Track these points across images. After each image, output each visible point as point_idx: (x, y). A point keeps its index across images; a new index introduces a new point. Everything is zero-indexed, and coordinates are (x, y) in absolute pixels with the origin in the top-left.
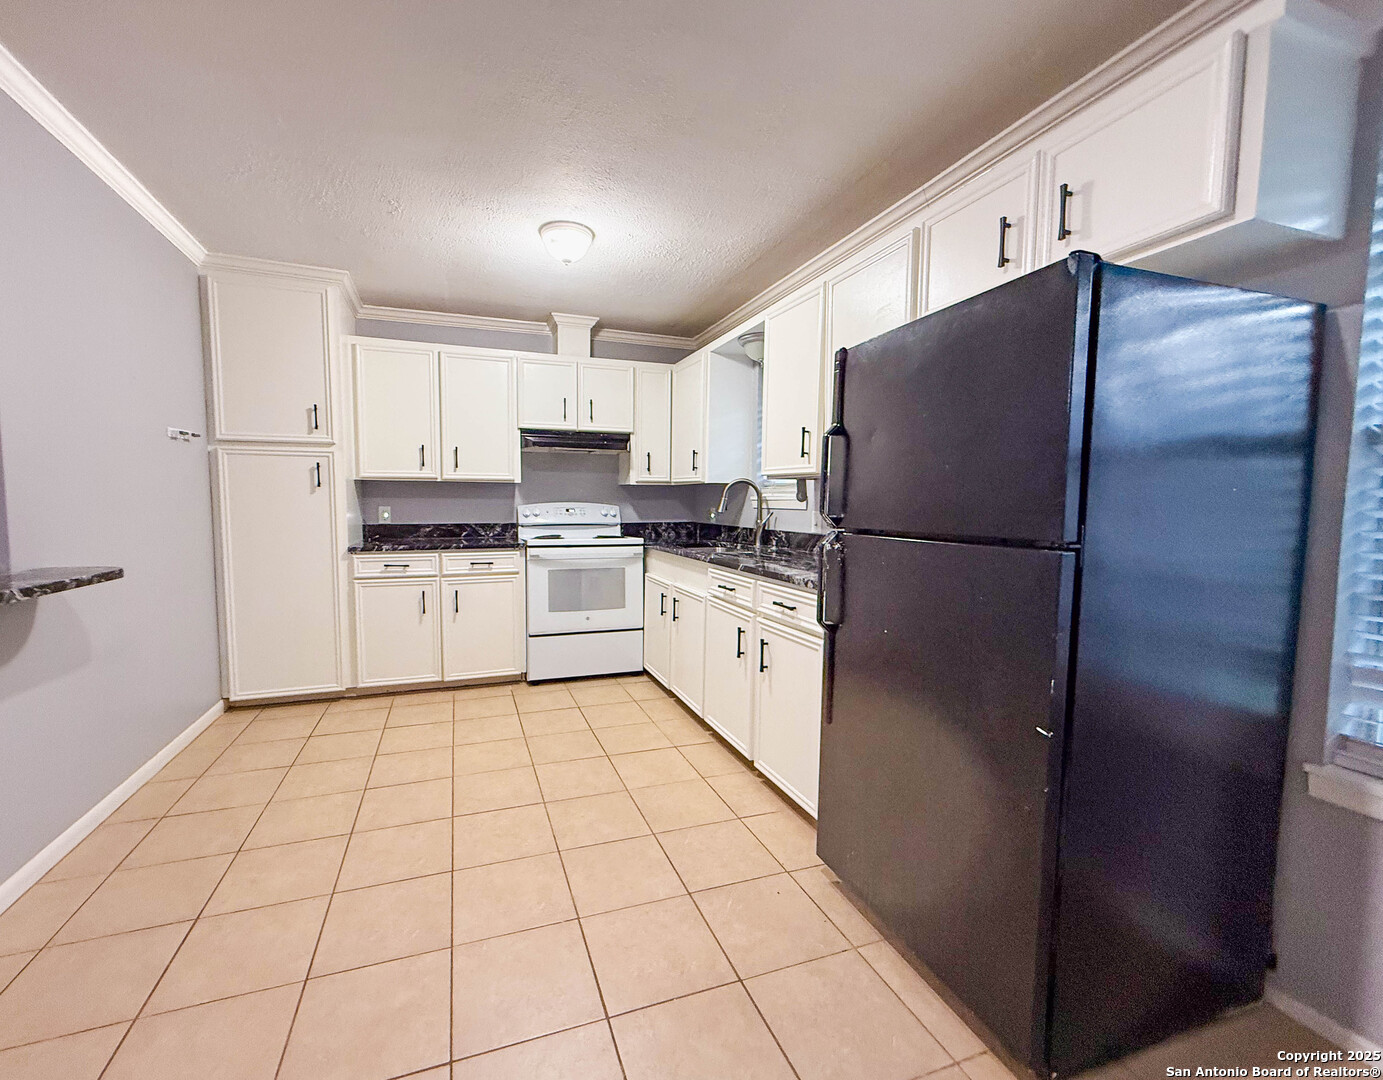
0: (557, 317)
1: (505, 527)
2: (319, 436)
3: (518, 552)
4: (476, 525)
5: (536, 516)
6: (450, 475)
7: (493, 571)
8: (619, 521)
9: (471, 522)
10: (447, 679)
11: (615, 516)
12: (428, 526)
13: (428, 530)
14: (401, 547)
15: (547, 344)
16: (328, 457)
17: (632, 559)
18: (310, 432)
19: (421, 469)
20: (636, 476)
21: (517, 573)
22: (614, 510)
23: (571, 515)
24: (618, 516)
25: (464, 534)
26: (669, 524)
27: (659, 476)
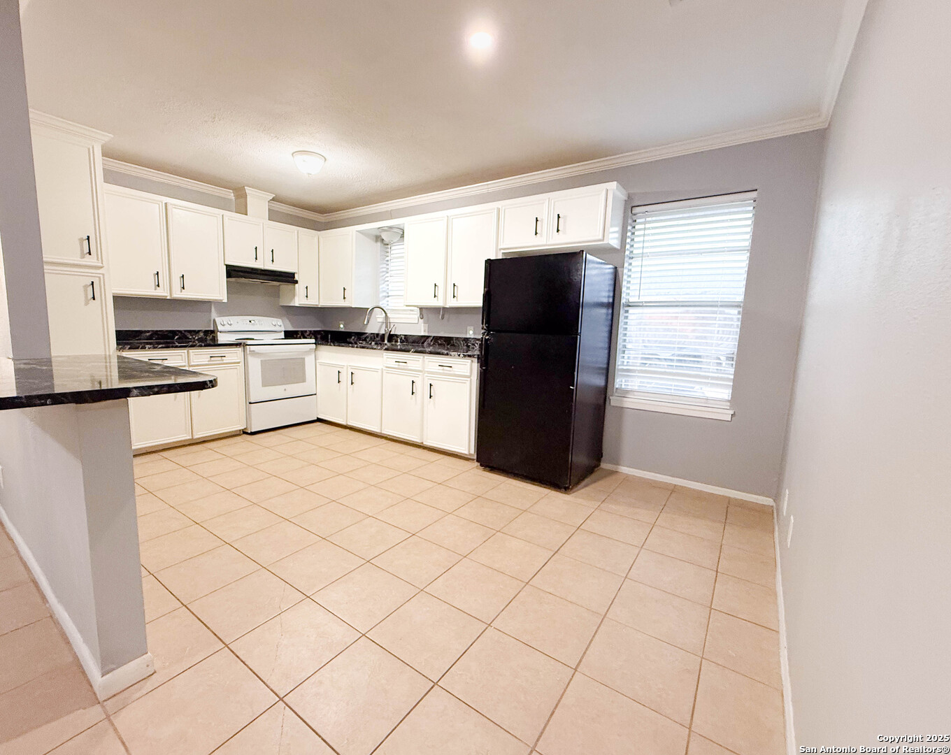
0: (248, 190)
1: (206, 332)
2: (89, 260)
3: (240, 349)
4: (185, 331)
5: (231, 325)
6: (178, 294)
7: (225, 361)
8: (284, 330)
9: (182, 329)
10: (196, 436)
11: (280, 326)
12: (148, 331)
13: (148, 334)
14: (160, 346)
15: (241, 207)
16: (99, 277)
17: (308, 352)
18: (83, 257)
19: (155, 289)
20: (299, 301)
21: (239, 363)
22: (279, 322)
23: (253, 324)
24: (282, 326)
25: (176, 337)
26: (310, 331)
27: (312, 302)
